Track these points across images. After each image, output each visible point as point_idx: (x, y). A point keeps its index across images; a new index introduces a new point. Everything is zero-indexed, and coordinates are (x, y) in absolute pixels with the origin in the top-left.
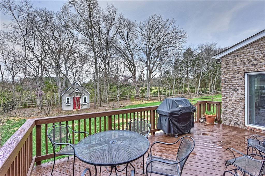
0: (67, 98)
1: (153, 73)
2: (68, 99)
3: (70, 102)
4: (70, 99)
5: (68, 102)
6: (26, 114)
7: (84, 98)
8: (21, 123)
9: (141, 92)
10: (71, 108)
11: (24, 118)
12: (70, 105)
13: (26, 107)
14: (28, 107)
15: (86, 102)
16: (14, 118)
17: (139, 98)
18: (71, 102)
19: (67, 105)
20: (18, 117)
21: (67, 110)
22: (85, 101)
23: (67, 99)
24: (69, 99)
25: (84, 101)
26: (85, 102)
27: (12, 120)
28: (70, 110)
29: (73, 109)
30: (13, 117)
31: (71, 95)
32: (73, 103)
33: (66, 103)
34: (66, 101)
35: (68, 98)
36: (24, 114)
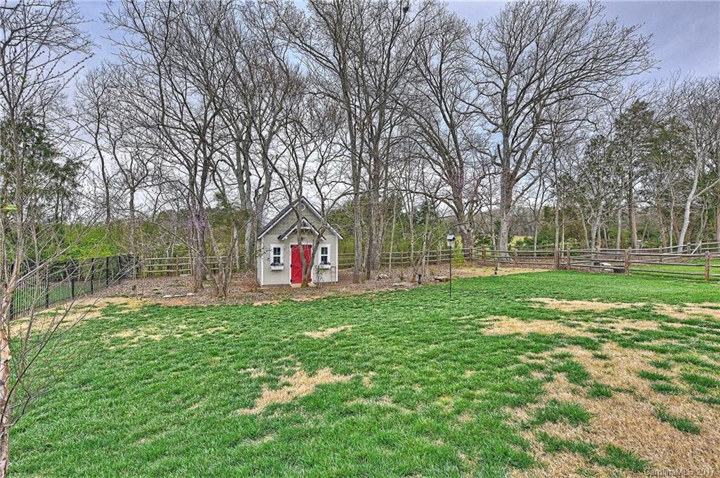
0: (273, 246)
1: (518, 180)
2: (277, 251)
3: (282, 261)
4: (282, 251)
5: (277, 260)
6: (162, 291)
7: (323, 249)
8: (145, 316)
9: (476, 241)
10: (286, 278)
11: (153, 302)
12: (282, 268)
13: (162, 274)
14: (169, 274)
15: (329, 260)
16: (128, 299)
17: (472, 260)
18: (286, 258)
19: (273, 268)
20: (139, 298)
21: (274, 285)
22: (324, 259)
23: (275, 249)
24: (279, 249)
25: (322, 257)
26: (326, 263)
27: (121, 305)
28: (281, 286)
29: (291, 281)
30: (127, 297)
31: (286, 237)
32: (290, 264)
33: (272, 262)
34: (272, 256)
35: (277, 246)
36: (156, 291)
